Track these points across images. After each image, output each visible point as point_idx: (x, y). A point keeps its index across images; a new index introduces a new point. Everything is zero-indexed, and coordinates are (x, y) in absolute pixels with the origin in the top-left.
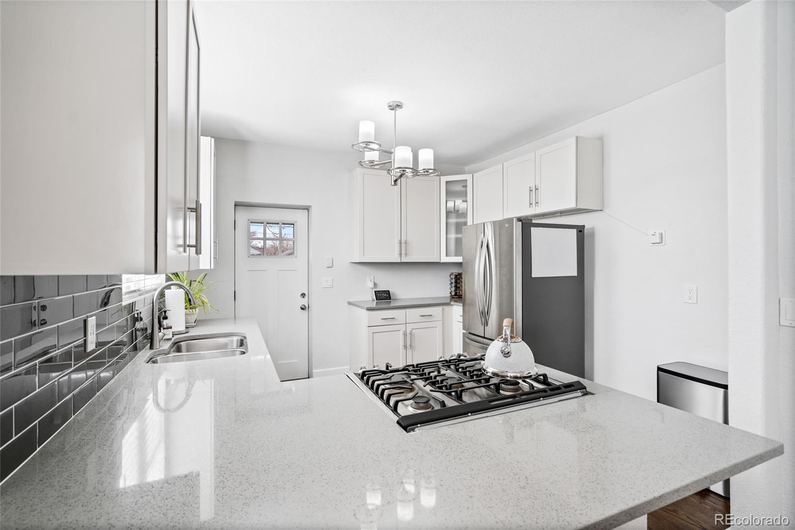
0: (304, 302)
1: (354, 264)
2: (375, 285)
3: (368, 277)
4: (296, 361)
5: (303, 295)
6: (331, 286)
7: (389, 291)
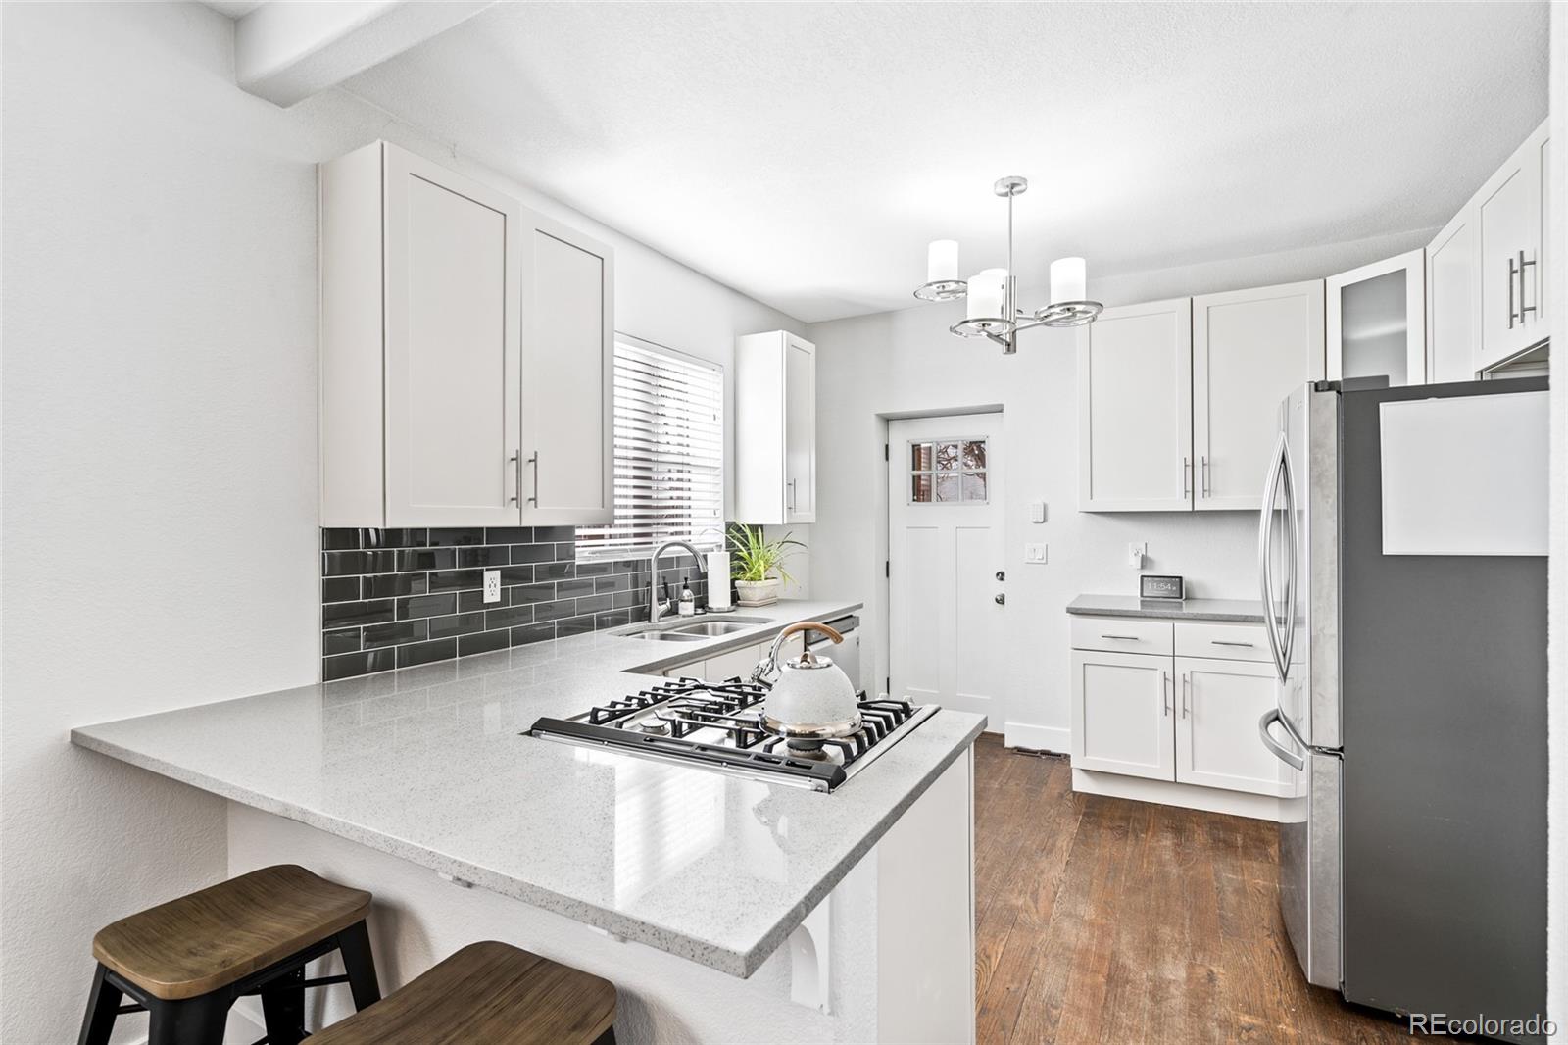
0: (999, 588)
1: (1093, 515)
2: (1145, 561)
3: (1130, 544)
4: (988, 698)
5: (1001, 576)
6: (1044, 561)
7: (1181, 578)
